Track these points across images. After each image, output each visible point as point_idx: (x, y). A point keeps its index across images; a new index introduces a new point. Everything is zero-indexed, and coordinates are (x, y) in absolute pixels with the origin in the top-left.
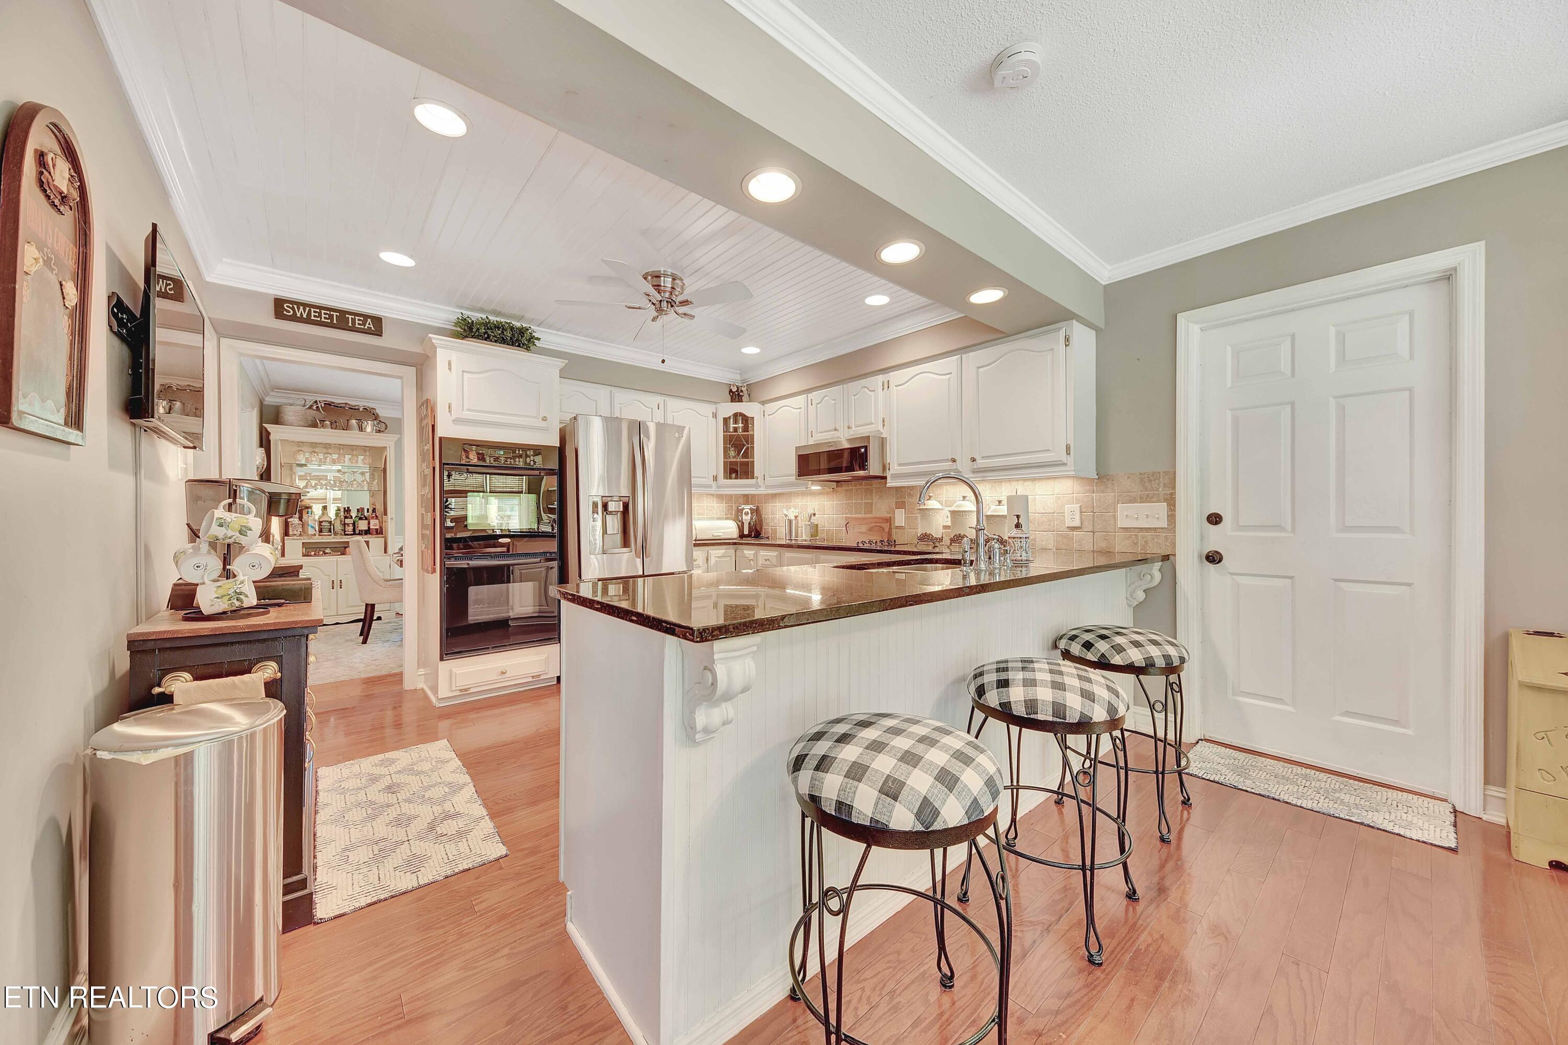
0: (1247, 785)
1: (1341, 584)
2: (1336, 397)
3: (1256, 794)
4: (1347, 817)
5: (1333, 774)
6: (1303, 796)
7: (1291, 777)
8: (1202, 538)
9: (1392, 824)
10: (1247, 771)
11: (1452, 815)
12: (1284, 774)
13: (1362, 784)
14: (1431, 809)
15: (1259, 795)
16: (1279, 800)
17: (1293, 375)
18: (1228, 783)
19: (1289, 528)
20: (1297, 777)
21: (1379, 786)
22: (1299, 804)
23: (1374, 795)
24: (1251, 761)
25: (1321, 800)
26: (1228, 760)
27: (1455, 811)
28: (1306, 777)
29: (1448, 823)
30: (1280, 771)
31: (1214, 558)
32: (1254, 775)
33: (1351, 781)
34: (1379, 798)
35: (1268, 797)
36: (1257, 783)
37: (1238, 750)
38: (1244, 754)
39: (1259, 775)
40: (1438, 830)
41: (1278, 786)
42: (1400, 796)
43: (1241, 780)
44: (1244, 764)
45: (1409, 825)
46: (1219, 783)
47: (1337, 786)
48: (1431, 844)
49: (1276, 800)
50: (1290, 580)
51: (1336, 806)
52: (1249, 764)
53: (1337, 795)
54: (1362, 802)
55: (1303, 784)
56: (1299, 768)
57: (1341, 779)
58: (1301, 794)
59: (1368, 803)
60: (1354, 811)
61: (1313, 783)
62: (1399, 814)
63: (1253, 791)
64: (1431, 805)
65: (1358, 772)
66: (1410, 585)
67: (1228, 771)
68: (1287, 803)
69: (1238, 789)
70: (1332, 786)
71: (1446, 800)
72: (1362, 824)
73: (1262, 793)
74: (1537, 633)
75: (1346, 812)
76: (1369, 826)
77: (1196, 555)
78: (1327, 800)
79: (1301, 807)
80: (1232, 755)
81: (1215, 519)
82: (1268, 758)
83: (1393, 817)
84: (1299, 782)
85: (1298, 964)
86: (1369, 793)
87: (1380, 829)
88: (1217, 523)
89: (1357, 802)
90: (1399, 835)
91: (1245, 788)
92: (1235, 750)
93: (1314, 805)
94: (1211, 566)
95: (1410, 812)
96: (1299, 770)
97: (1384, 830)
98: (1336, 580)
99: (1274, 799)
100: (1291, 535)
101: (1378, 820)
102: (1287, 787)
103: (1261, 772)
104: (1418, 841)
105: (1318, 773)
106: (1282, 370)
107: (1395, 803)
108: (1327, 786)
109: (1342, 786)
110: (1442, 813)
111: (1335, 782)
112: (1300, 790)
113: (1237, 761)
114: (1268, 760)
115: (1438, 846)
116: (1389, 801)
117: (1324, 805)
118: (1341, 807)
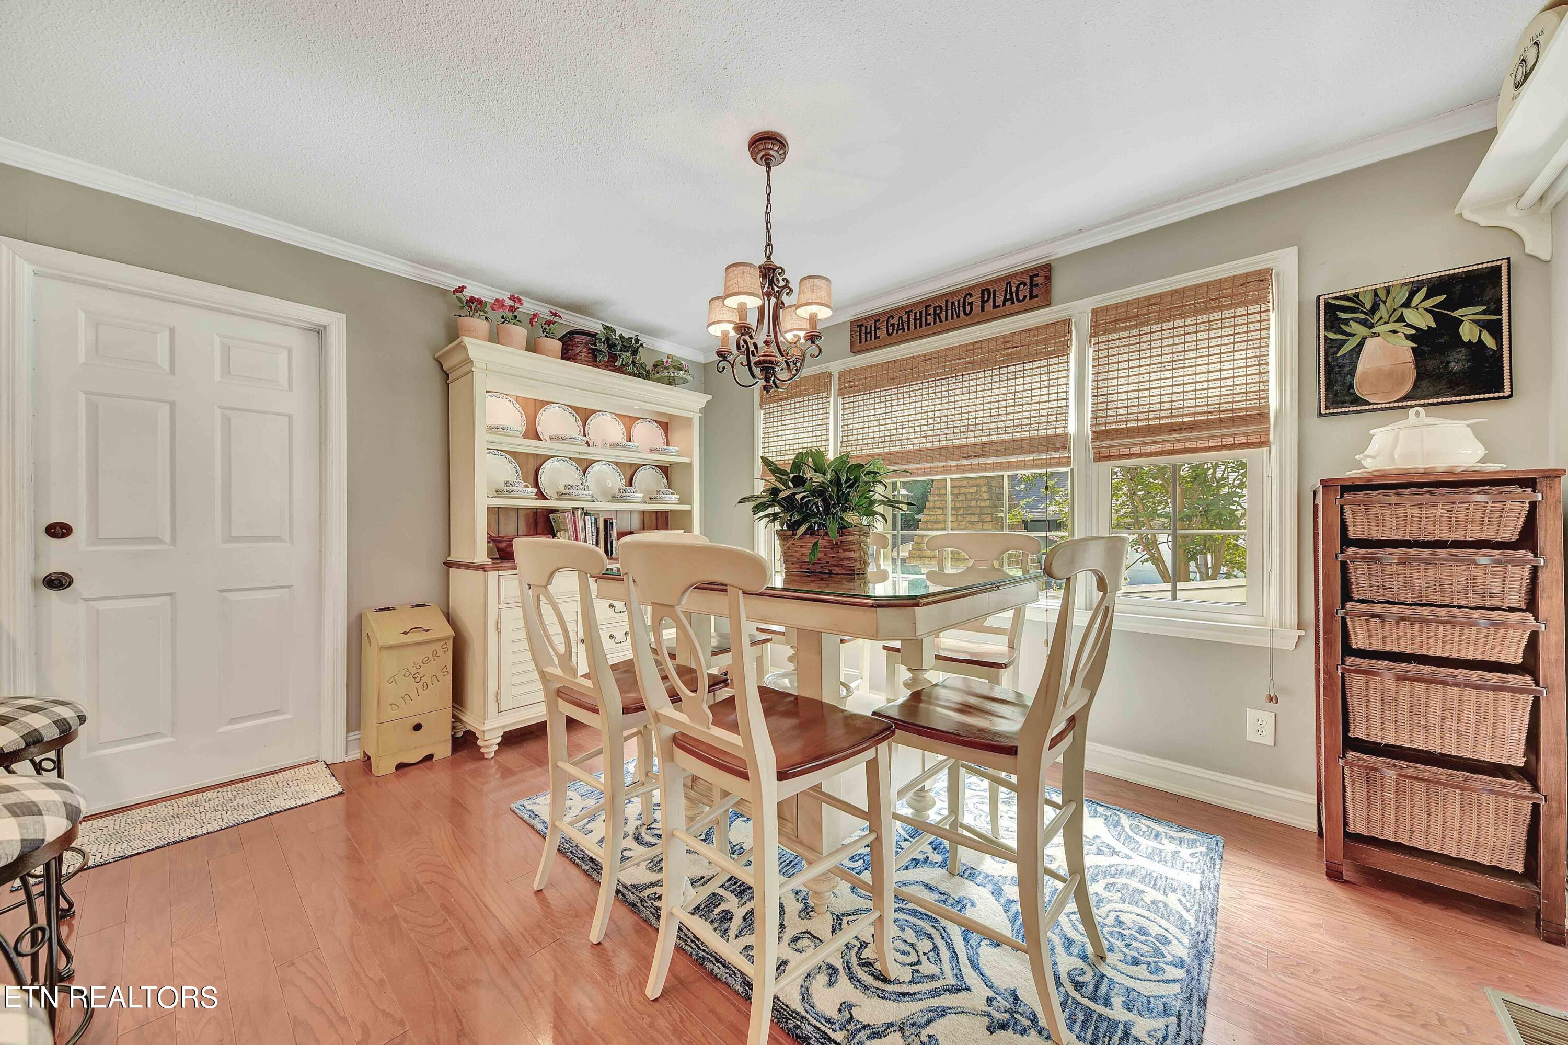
0: (137, 846)
1: (225, 594)
2: (221, 408)
3: (153, 850)
4: (256, 817)
5: (220, 787)
6: (205, 822)
7: (181, 811)
8: (37, 557)
9: (293, 800)
10: (126, 833)
11: (327, 769)
12: (171, 812)
13: (250, 782)
14: (312, 773)
15: (157, 848)
16: (182, 841)
17: (172, 371)
18: (110, 859)
19: (167, 538)
20: (187, 808)
21: (265, 776)
22: (205, 832)
23: (266, 786)
24: (123, 822)
25: (224, 816)
26: (93, 835)
27: (328, 766)
28: (196, 804)
29: (329, 776)
30: (166, 812)
31: (61, 582)
32: (137, 832)
33: (240, 785)
34: (270, 786)
35: (169, 844)
36: (147, 839)
37: (98, 818)
38: (110, 818)
39: (144, 828)
40: (325, 785)
41: (172, 828)
42: (285, 776)
43: (125, 846)
44: (117, 827)
45: (305, 794)
46: (98, 866)
47: (230, 796)
48: (327, 798)
49: (178, 842)
50: (168, 598)
51: (240, 812)
52: (123, 825)
53: (235, 803)
54: (260, 797)
55: (197, 811)
56: (184, 799)
57: (229, 788)
58: (202, 821)
59: (265, 795)
60: (257, 808)
61: (207, 805)
62: (293, 790)
63: (146, 849)
64: (310, 770)
65: (243, 773)
66: (289, 587)
67: (102, 846)
68: (192, 838)
69: (127, 857)
70: (226, 798)
71: (317, 761)
72: (270, 814)
73: (160, 844)
74: (381, 610)
75: (252, 813)
76: (278, 812)
77: (28, 581)
78: (229, 812)
79: (208, 833)
80: (94, 827)
81: (59, 531)
82: (143, 807)
83: (290, 795)
84: (192, 812)
85: (293, 964)
86: (261, 786)
87: (287, 810)
88: (63, 536)
89: (256, 799)
90: (302, 805)
91: (135, 852)
92: (94, 819)
93: (221, 823)
94: (53, 594)
95: (300, 783)
96: (184, 801)
97: (290, 809)
98: (221, 591)
99: (176, 843)
100: (173, 547)
101: (281, 803)
102: (183, 824)
103: (144, 825)
104: (318, 801)
105: (205, 794)
106: (159, 363)
107: (285, 783)
108: (222, 800)
109: (235, 793)
110: (321, 771)
111: (227, 792)
112: (198, 818)
113: (105, 830)
114: (143, 809)
115: (332, 796)
116: (280, 784)
117: (230, 818)
118: (245, 811)
